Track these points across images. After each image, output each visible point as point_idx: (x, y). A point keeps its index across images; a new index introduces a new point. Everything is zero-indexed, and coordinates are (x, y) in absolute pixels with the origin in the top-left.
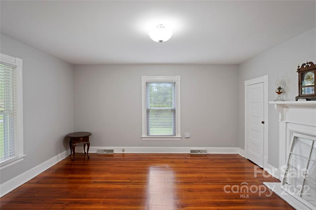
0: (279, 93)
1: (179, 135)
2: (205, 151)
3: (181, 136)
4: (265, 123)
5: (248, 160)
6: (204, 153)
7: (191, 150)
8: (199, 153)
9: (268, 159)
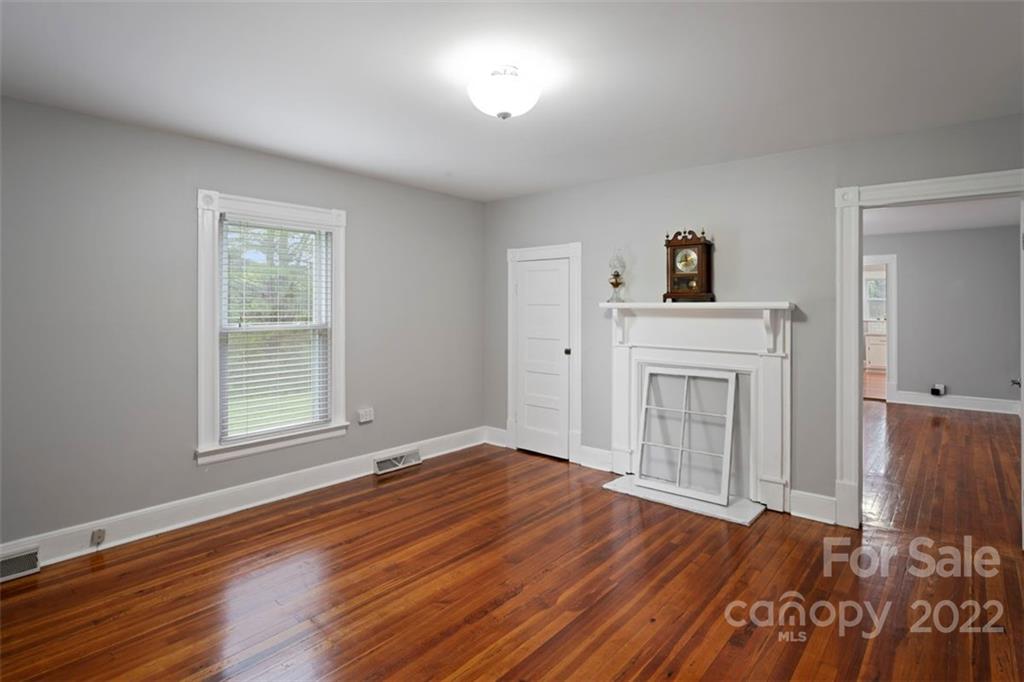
0: (616, 285)
1: (339, 420)
2: (415, 454)
3: (347, 420)
4: (572, 352)
5: (520, 450)
6: (414, 463)
7: (378, 463)
8: (401, 466)
9: (582, 435)
